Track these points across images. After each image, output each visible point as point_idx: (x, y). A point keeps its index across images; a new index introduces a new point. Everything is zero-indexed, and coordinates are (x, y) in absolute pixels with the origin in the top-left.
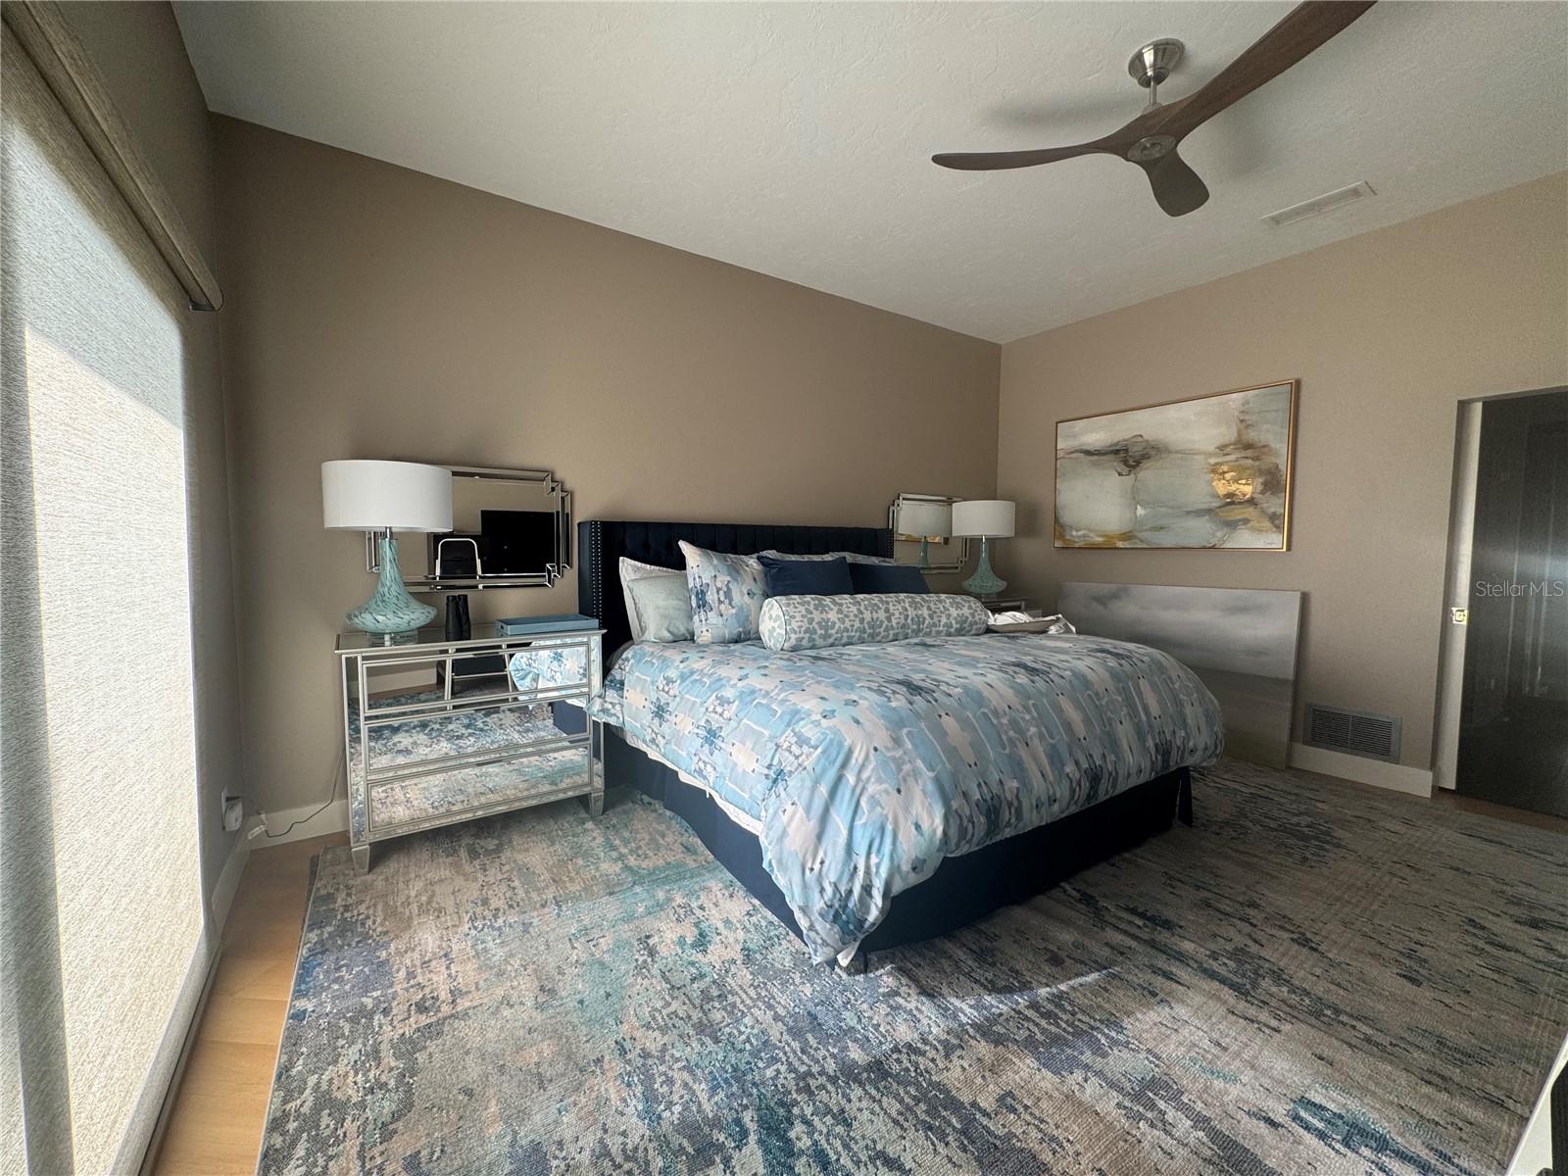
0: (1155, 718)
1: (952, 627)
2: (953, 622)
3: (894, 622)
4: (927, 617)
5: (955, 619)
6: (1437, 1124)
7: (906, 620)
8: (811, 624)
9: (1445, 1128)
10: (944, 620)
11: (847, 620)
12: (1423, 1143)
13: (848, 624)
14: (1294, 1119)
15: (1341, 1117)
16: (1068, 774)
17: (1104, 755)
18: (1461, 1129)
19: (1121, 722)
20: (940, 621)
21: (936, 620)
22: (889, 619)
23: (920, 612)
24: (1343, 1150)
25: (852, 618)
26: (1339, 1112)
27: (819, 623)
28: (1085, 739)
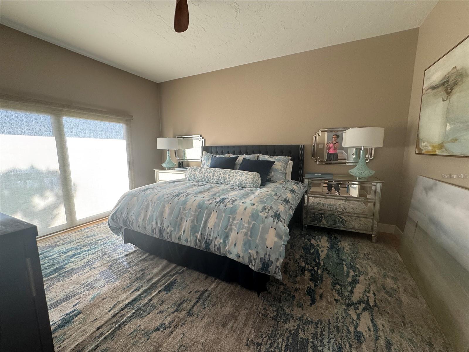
0: (209, 228)
1: (236, 183)
2: (237, 181)
3: (215, 177)
4: (227, 177)
5: (238, 180)
6: (62, 343)
7: (219, 177)
8: (191, 174)
9: (60, 344)
10: (234, 180)
11: (200, 175)
12: (57, 336)
13: (200, 176)
14: (75, 310)
15: (72, 320)
16: (152, 224)
17: (168, 226)
18: (57, 348)
19: (186, 221)
20: (232, 180)
21: (230, 179)
22: (213, 176)
23: (225, 176)
24: (61, 318)
25: (202, 174)
26: (74, 319)
27: (193, 174)
28: (165, 218)
